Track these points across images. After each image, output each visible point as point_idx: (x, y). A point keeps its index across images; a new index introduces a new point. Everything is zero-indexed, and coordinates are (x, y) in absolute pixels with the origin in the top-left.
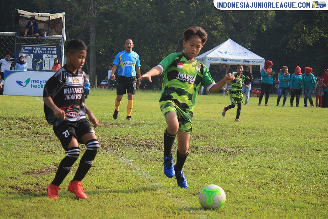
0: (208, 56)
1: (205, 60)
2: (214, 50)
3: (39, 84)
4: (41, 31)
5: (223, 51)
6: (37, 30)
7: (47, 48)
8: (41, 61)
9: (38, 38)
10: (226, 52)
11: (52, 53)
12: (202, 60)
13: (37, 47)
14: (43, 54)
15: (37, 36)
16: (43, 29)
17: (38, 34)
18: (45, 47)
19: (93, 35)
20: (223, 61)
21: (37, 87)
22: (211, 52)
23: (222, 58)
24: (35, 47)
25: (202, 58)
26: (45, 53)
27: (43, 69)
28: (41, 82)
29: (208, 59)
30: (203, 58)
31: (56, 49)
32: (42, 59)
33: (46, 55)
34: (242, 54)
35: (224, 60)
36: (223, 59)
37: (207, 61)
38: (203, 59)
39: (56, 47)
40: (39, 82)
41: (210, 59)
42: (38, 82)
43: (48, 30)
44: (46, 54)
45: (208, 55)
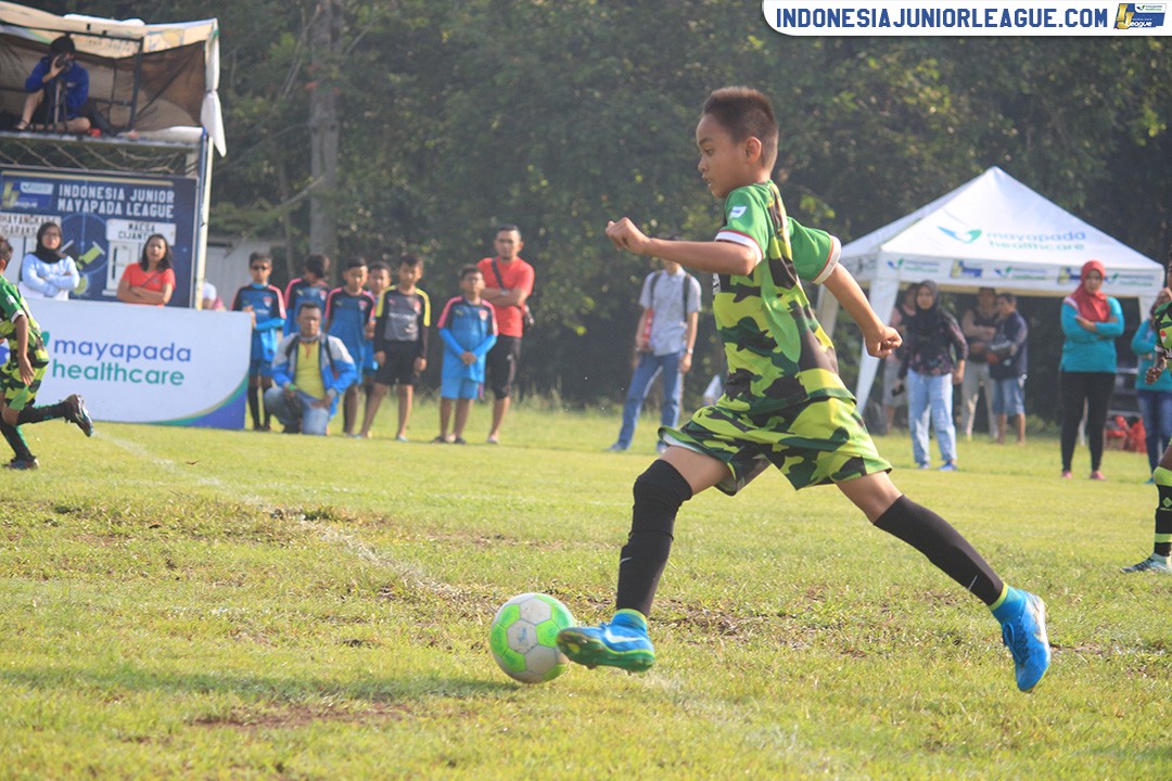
0: (887, 248)
1: (874, 268)
2: (918, 220)
3: (91, 360)
4: (100, 106)
5: (962, 231)
6: (79, 103)
7: (129, 190)
8: (96, 250)
9: (87, 139)
10: (976, 234)
11: (153, 214)
12: (861, 267)
13: (81, 183)
14: (107, 217)
15: (80, 133)
16: (108, 96)
17: (85, 123)
18: (118, 186)
19: (325, 145)
20: (959, 273)
21: (82, 375)
22: (901, 231)
23: (955, 260)
24: (72, 183)
25: (860, 260)
26: (119, 211)
27: (105, 293)
28: (101, 353)
29: (891, 264)
30: (867, 256)
31: (171, 196)
32: (105, 244)
33: (123, 225)
34: (1055, 243)
35: (965, 268)
36: (961, 263)
37: (883, 271)
38: (865, 261)
39: (169, 184)
40: (90, 353)
41: (901, 262)
42: (85, 348)
43: (132, 104)
44: (124, 217)
45: (885, 242)
